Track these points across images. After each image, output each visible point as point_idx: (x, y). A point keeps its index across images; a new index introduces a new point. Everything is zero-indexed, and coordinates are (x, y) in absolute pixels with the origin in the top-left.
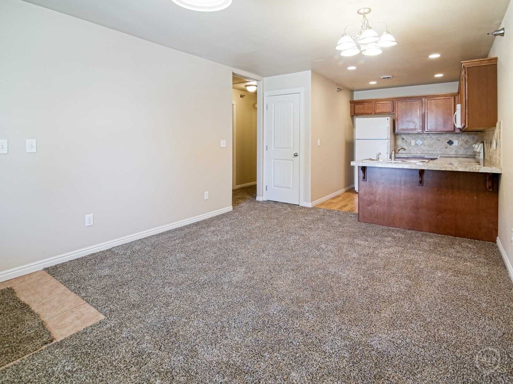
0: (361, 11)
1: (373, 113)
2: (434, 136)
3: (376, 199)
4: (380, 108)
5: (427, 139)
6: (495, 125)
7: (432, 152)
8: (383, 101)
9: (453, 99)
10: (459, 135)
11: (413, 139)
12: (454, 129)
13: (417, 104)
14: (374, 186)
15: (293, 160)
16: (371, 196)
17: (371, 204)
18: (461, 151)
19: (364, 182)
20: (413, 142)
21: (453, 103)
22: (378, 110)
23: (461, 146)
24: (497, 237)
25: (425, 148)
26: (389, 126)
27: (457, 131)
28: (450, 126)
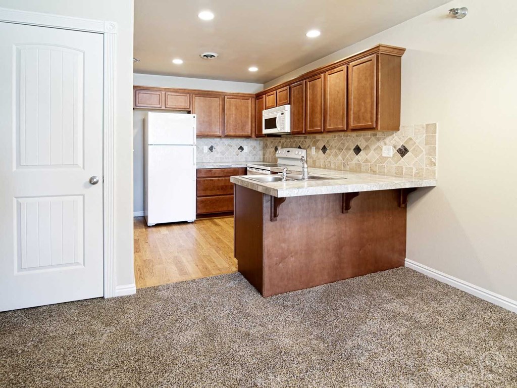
1: (163, 108)
2: (227, 141)
3: (292, 248)
4: (173, 101)
5: (221, 145)
6: (397, 129)
7: (225, 160)
8: (176, 92)
9: (250, 101)
10: (248, 140)
11: (206, 145)
12: (252, 133)
13: (217, 102)
14: (288, 226)
15: (83, 195)
16: (283, 245)
17: (283, 258)
18: (250, 158)
19: (272, 223)
20: (206, 149)
21: (250, 105)
22: (171, 103)
23: (249, 153)
24: (406, 259)
25: (218, 156)
26: (195, 126)
27: (253, 136)
28: (248, 130)
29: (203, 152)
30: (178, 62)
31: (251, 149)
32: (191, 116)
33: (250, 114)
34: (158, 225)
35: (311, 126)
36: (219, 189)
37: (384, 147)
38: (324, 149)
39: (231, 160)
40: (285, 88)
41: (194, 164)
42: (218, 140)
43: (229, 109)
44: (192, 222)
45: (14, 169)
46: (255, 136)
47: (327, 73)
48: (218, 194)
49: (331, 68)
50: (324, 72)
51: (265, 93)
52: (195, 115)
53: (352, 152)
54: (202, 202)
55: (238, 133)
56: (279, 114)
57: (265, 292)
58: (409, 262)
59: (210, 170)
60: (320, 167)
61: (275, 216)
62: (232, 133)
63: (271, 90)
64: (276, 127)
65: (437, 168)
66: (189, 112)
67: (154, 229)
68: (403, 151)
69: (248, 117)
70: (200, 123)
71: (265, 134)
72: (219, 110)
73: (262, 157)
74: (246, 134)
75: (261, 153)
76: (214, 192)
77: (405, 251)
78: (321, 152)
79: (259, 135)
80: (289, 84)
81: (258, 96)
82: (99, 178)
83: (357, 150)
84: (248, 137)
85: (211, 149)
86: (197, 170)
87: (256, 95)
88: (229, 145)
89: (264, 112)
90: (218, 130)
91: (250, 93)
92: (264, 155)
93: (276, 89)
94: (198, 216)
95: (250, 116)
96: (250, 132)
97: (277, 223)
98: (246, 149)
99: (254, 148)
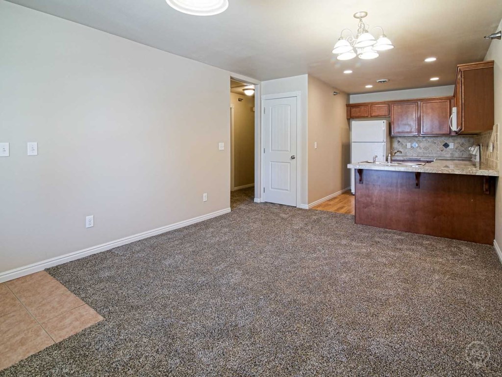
0: (357, 15)
1: (369, 116)
2: (430, 139)
4: (376, 111)
5: (423, 142)
7: (428, 155)
8: (379, 104)
10: (456, 138)
11: (409, 142)
12: (450, 132)
14: (371, 188)
15: (290, 163)
16: (368, 199)
17: (367, 206)
19: (360, 185)
20: (409, 145)
21: (448, 106)
22: (374, 113)
23: (455, 149)
24: (494, 240)
25: (421, 151)
27: (453, 134)
29: (406, 148)
30: (369, 87)
31: (457, 145)
32: (382, 121)
39: (435, 155)
45: (270, 151)
57: (356, 221)
58: (495, 243)
61: (361, 181)
69: (446, 117)
74: (443, 132)
82: (295, 156)
88: (433, 142)
97: (364, 185)
98: (451, 146)
99: (462, 145)
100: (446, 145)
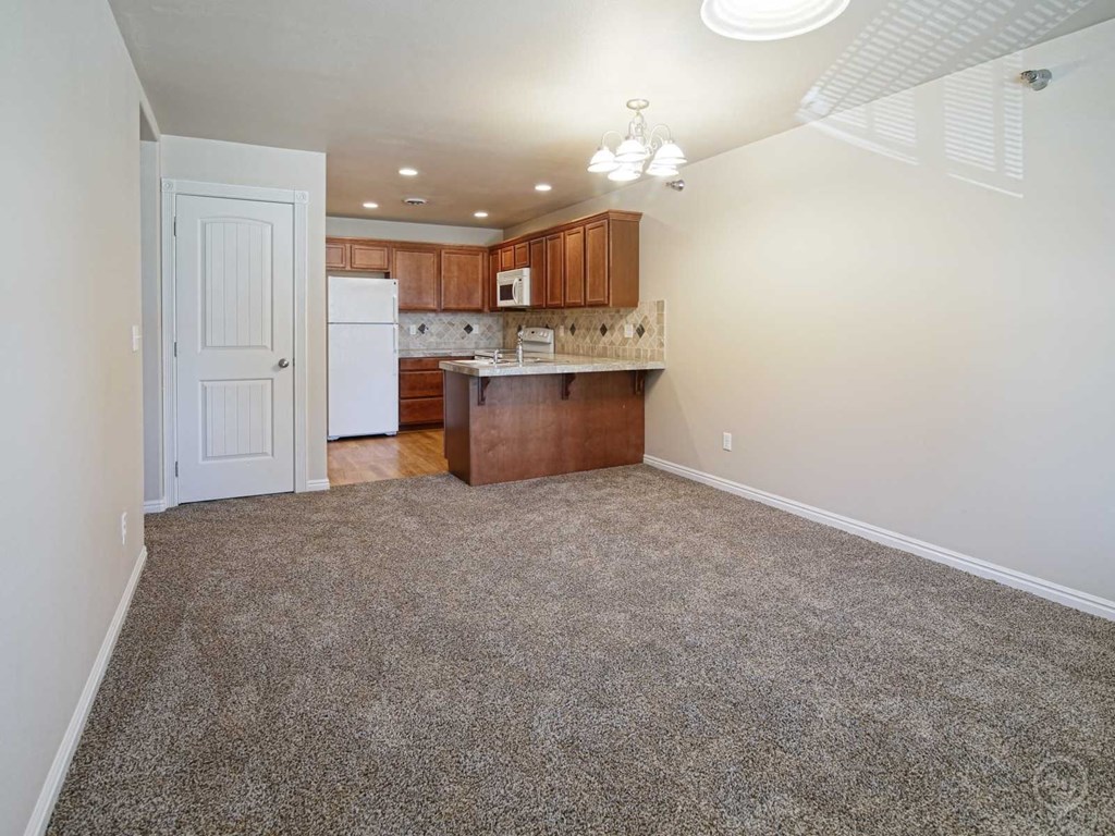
0: (634, 104)
1: (348, 268)
2: (446, 318)
3: (502, 435)
4: (363, 258)
5: (436, 324)
6: (635, 305)
7: (443, 346)
8: (367, 245)
9: (480, 257)
10: (480, 316)
11: (414, 323)
12: (483, 305)
13: (430, 259)
14: (498, 411)
15: (272, 379)
16: (493, 432)
17: (492, 446)
18: (483, 343)
19: (480, 407)
20: (414, 329)
21: (480, 262)
22: (360, 261)
23: (482, 334)
24: (645, 455)
25: (432, 340)
26: (396, 296)
27: (486, 309)
28: (477, 301)
29: (409, 335)
31: (483, 328)
32: (390, 281)
33: (480, 276)
34: (343, 439)
35: (552, 299)
36: (432, 388)
37: (626, 327)
38: (573, 329)
39: (452, 346)
40: (523, 244)
41: (395, 351)
42: (431, 315)
43: (448, 270)
44: (393, 436)
45: (199, 350)
46: (489, 309)
47: (566, 232)
48: (431, 394)
49: (570, 227)
50: (563, 231)
51: (501, 246)
52: (397, 281)
53: (599, 332)
54: (408, 406)
55: (462, 306)
56: (516, 280)
57: (473, 481)
58: (648, 459)
59: (420, 360)
60: (568, 354)
61: (483, 399)
62: (453, 306)
63: (508, 244)
64: (512, 298)
65: (665, 349)
66: (387, 276)
67: (337, 444)
68: (640, 331)
69: (477, 281)
70: (403, 290)
71: (502, 308)
72: (433, 270)
73: (501, 341)
74: (474, 306)
75: (500, 335)
76: (426, 393)
77: (643, 445)
78: (569, 332)
79: (494, 309)
80: (529, 238)
81: (493, 250)
82: (289, 360)
83: (604, 330)
84: (479, 311)
85: (422, 329)
86: (400, 359)
87: (489, 248)
88: (450, 323)
89: (499, 275)
90: (430, 300)
91: (482, 244)
92: (504, 339)
93: (514, 243)
94: (402, 427)
95: (480, 280)
96: (480, 302)
97: (486, 408)
98: (476, 330)
99: (489, 328)
100: (469, 329)
